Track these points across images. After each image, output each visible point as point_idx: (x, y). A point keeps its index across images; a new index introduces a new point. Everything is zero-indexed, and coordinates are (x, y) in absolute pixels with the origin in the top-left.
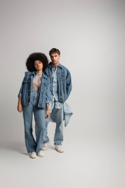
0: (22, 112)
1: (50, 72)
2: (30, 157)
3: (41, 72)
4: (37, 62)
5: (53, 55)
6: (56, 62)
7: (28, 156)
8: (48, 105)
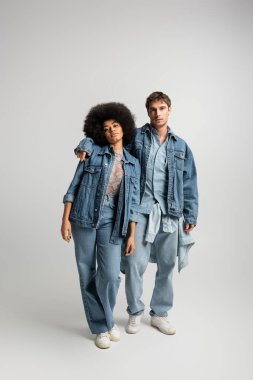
0: (72, 240)
1: (147, 141)
2: (98, 346)
3: (119, 149)
4: (110, 124)
5: (157, 105)
6: (162, 123)
7: (92, 343)
8: (133, 224)
